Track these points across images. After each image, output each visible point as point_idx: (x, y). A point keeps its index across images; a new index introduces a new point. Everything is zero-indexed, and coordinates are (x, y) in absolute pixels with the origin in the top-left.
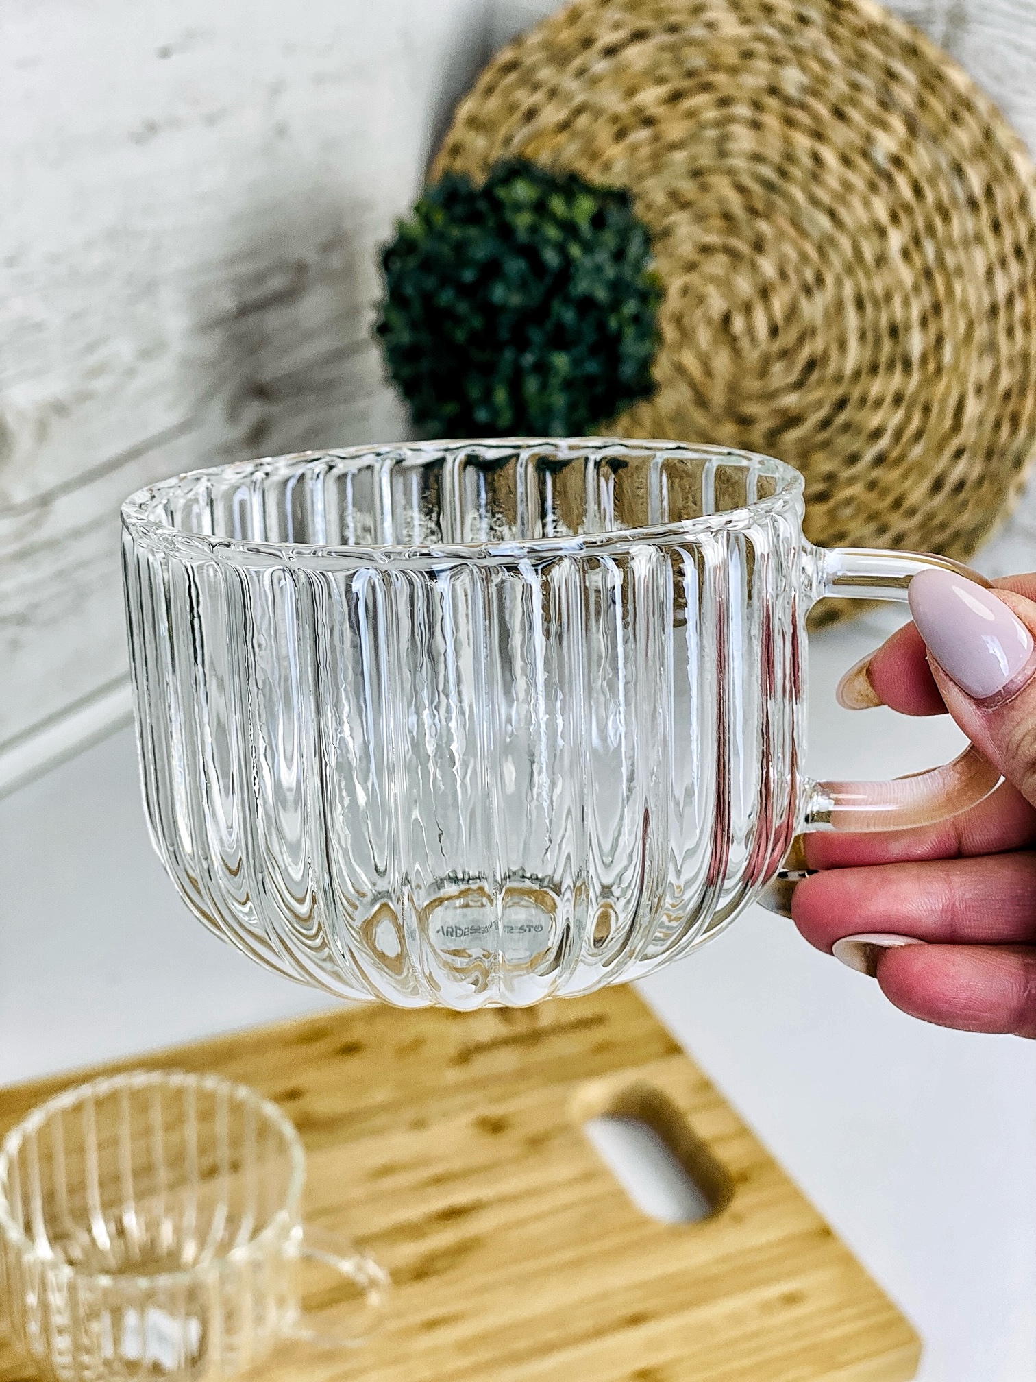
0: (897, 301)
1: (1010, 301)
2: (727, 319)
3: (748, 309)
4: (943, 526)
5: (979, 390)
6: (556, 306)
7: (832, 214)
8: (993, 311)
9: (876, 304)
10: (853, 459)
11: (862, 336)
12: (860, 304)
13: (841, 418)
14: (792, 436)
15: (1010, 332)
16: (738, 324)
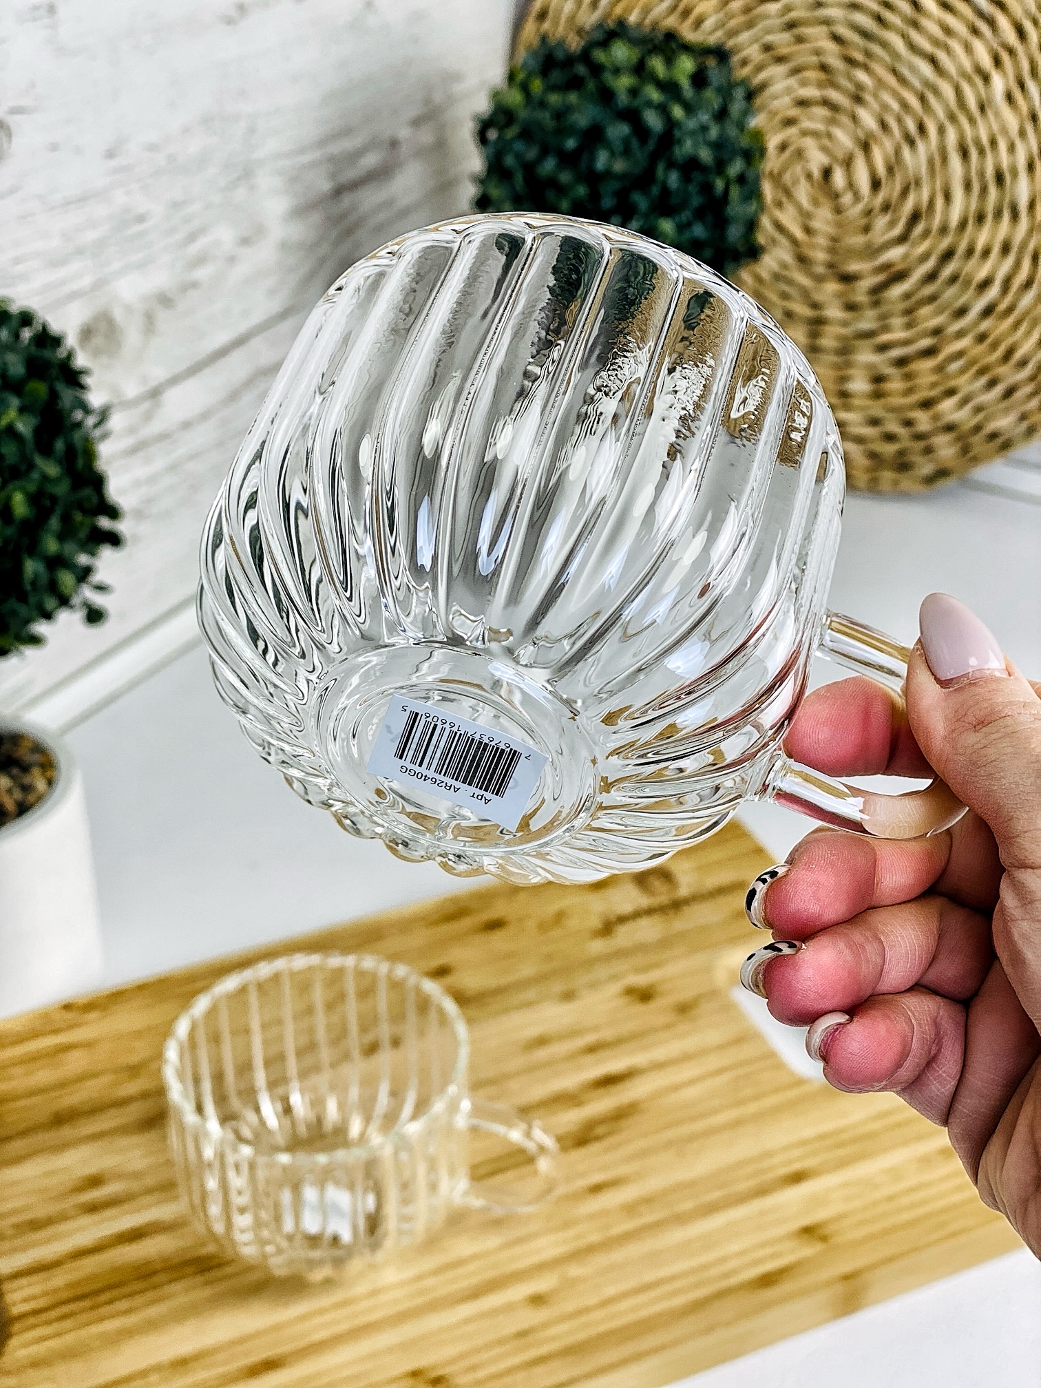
0: (1002, 146)
2: (827, 173)
3: (848, 163)
6: (660, 169)
7: (933, 61)
9: (982, 152)
10: (961, 312)
11: (968, 186)
12: (964, 153)
13: (947, 271)
14: (897, 290)
16: (839, 178)
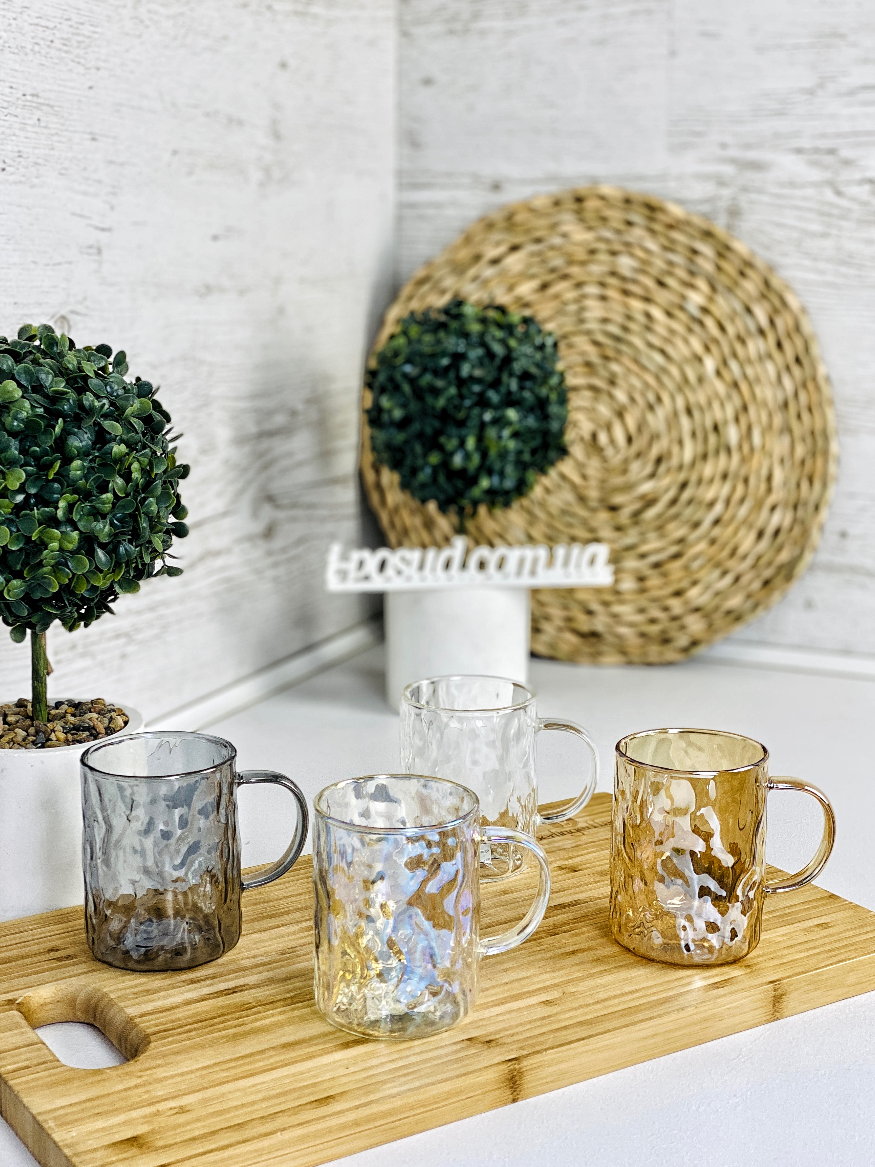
0: (716, 406)
1: (796, 395)
2: (594, 436)
3: (609, 427)
4: (769, 564)
5: (782, 461)
7: (663, 352)
8: (786, 405)
9: (701, 409)
10: (696, 525)
11: (694, 435)
12: (689, 412)
13: (686, 495)
14: (651, 513)
15: (799, 417)
16: (603, 438)
